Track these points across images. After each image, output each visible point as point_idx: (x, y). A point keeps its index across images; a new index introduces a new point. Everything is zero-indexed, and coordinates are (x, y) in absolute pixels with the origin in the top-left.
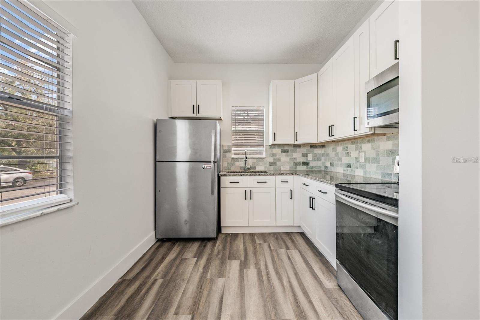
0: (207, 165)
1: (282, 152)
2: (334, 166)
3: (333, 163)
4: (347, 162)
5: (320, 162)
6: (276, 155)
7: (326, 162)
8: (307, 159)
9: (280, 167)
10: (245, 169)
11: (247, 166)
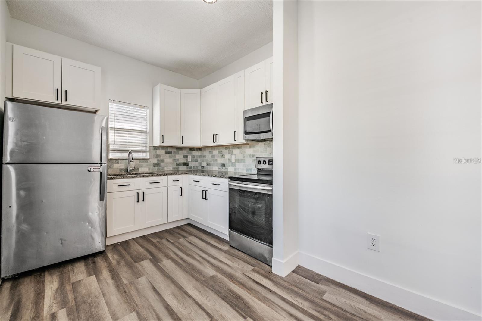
0: (94, 168)
1: (165, 154)
2: (210, 166)
3: (210, 163)
4: (222, 162)
5: (197, 163)
6: (160, 157)
7: (203, 163)
8: (187, 160)
9: (164, 168)
10: (128, 171)
11: (130, 168)
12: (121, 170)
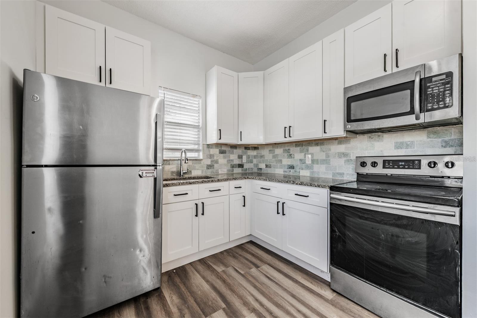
0: (147, 172)
1: (219, 153)
2: (271, 168)
3: (271, 165)
4: (289, 163)
5: (252, 164)
6: (214, 157)
7: (260, 164)
8: (242, 161)
9: (218, 170)
10: (180, 174)
11: (183, 171)
12: (172, 173)
